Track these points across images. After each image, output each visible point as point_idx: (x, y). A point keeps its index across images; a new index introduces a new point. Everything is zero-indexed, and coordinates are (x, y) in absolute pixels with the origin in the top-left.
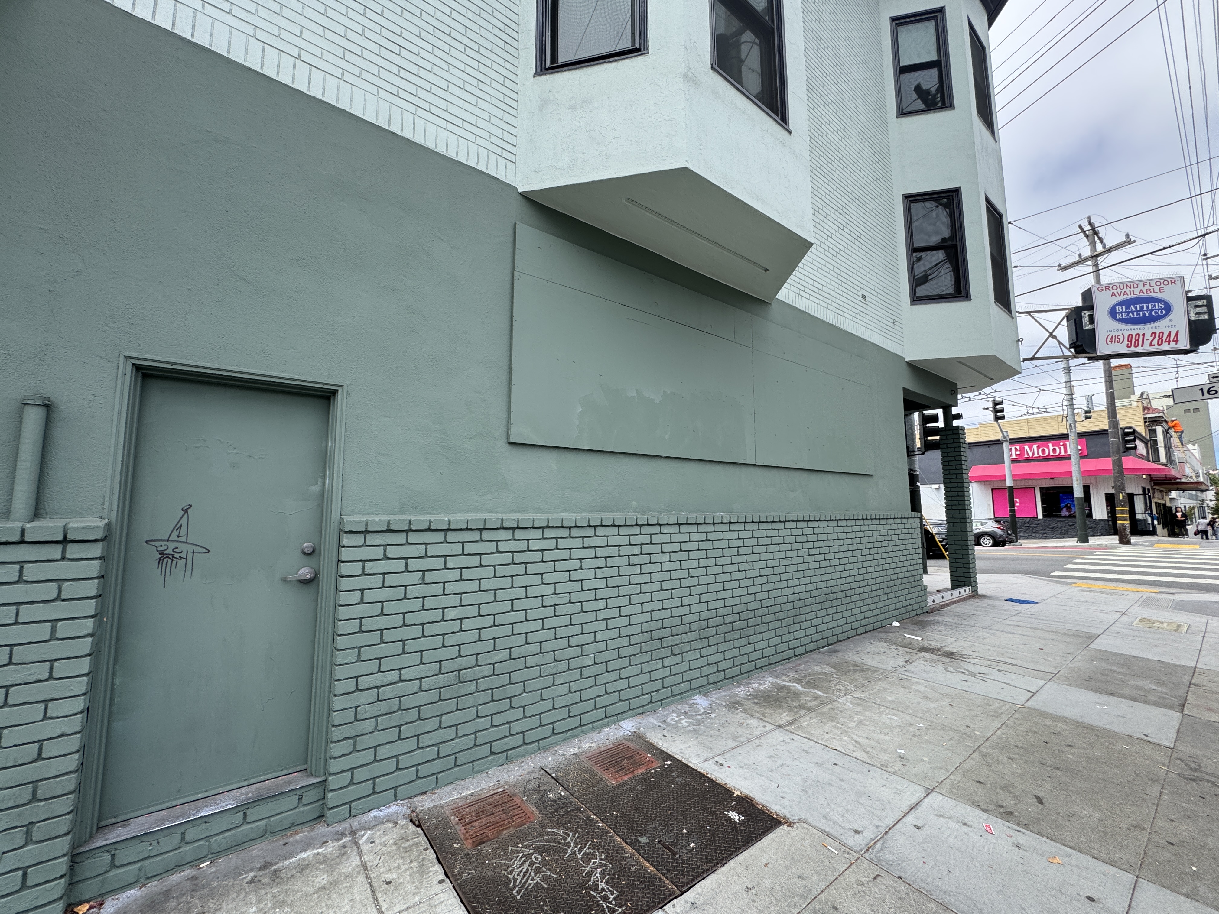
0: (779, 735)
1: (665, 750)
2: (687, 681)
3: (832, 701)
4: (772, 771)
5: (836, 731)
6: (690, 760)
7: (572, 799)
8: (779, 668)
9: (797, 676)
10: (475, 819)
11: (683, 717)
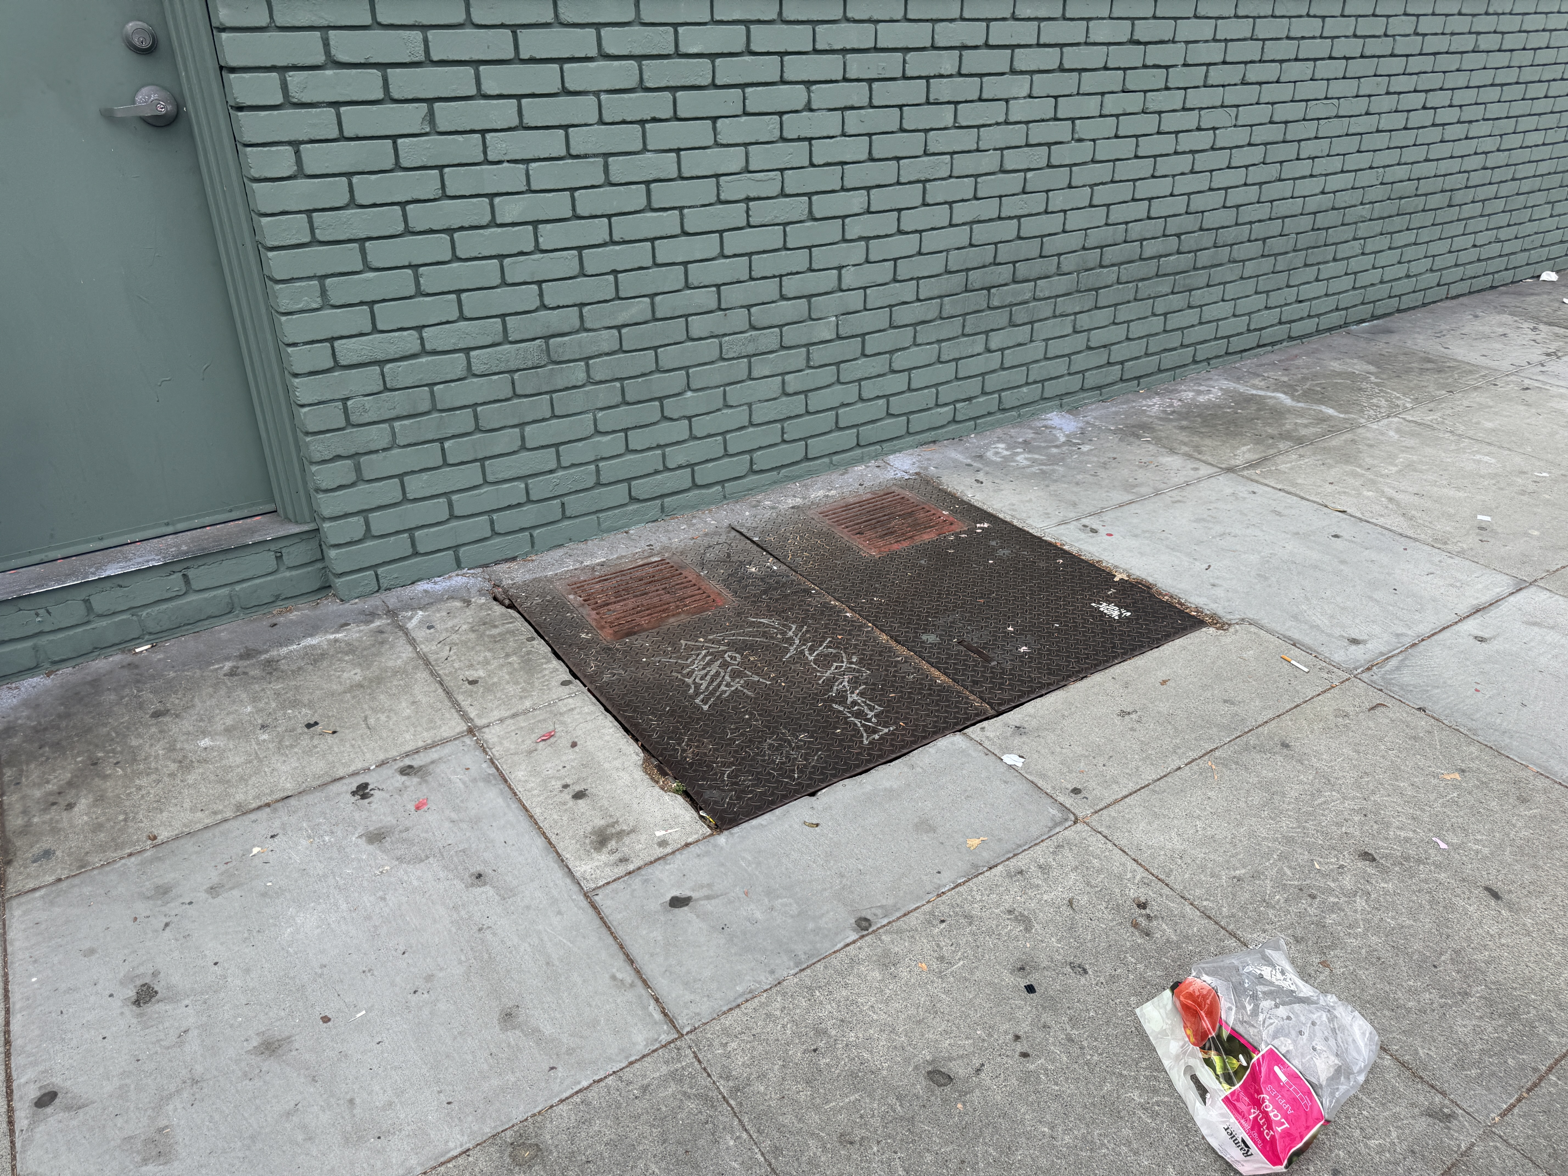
0: (1225, 484)
1: (979, 505)
2: (1035, 382)
3: (1353, 427)
4: (1199, 543)
5: (1351, 481)
6: (1029, 521)
7: (793, 576)
8: (1248, 363)
9: (1285, 379)
10: (613, 599)
11: (1019, 450)
